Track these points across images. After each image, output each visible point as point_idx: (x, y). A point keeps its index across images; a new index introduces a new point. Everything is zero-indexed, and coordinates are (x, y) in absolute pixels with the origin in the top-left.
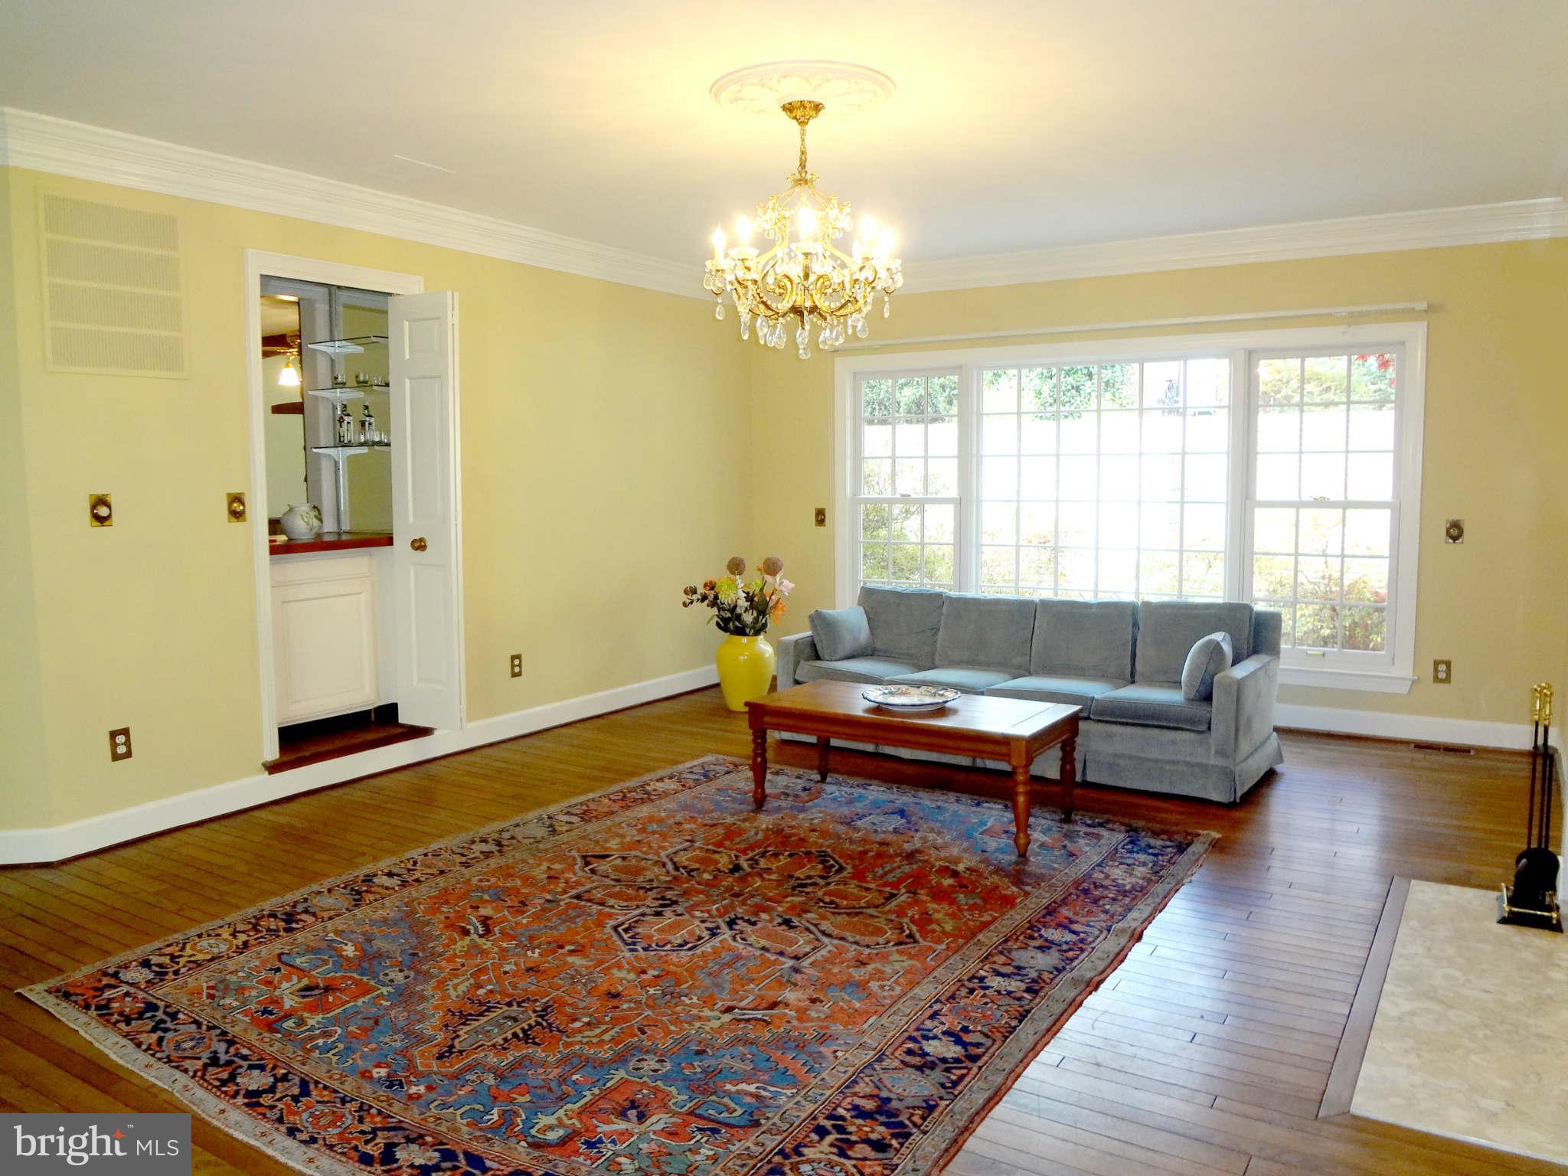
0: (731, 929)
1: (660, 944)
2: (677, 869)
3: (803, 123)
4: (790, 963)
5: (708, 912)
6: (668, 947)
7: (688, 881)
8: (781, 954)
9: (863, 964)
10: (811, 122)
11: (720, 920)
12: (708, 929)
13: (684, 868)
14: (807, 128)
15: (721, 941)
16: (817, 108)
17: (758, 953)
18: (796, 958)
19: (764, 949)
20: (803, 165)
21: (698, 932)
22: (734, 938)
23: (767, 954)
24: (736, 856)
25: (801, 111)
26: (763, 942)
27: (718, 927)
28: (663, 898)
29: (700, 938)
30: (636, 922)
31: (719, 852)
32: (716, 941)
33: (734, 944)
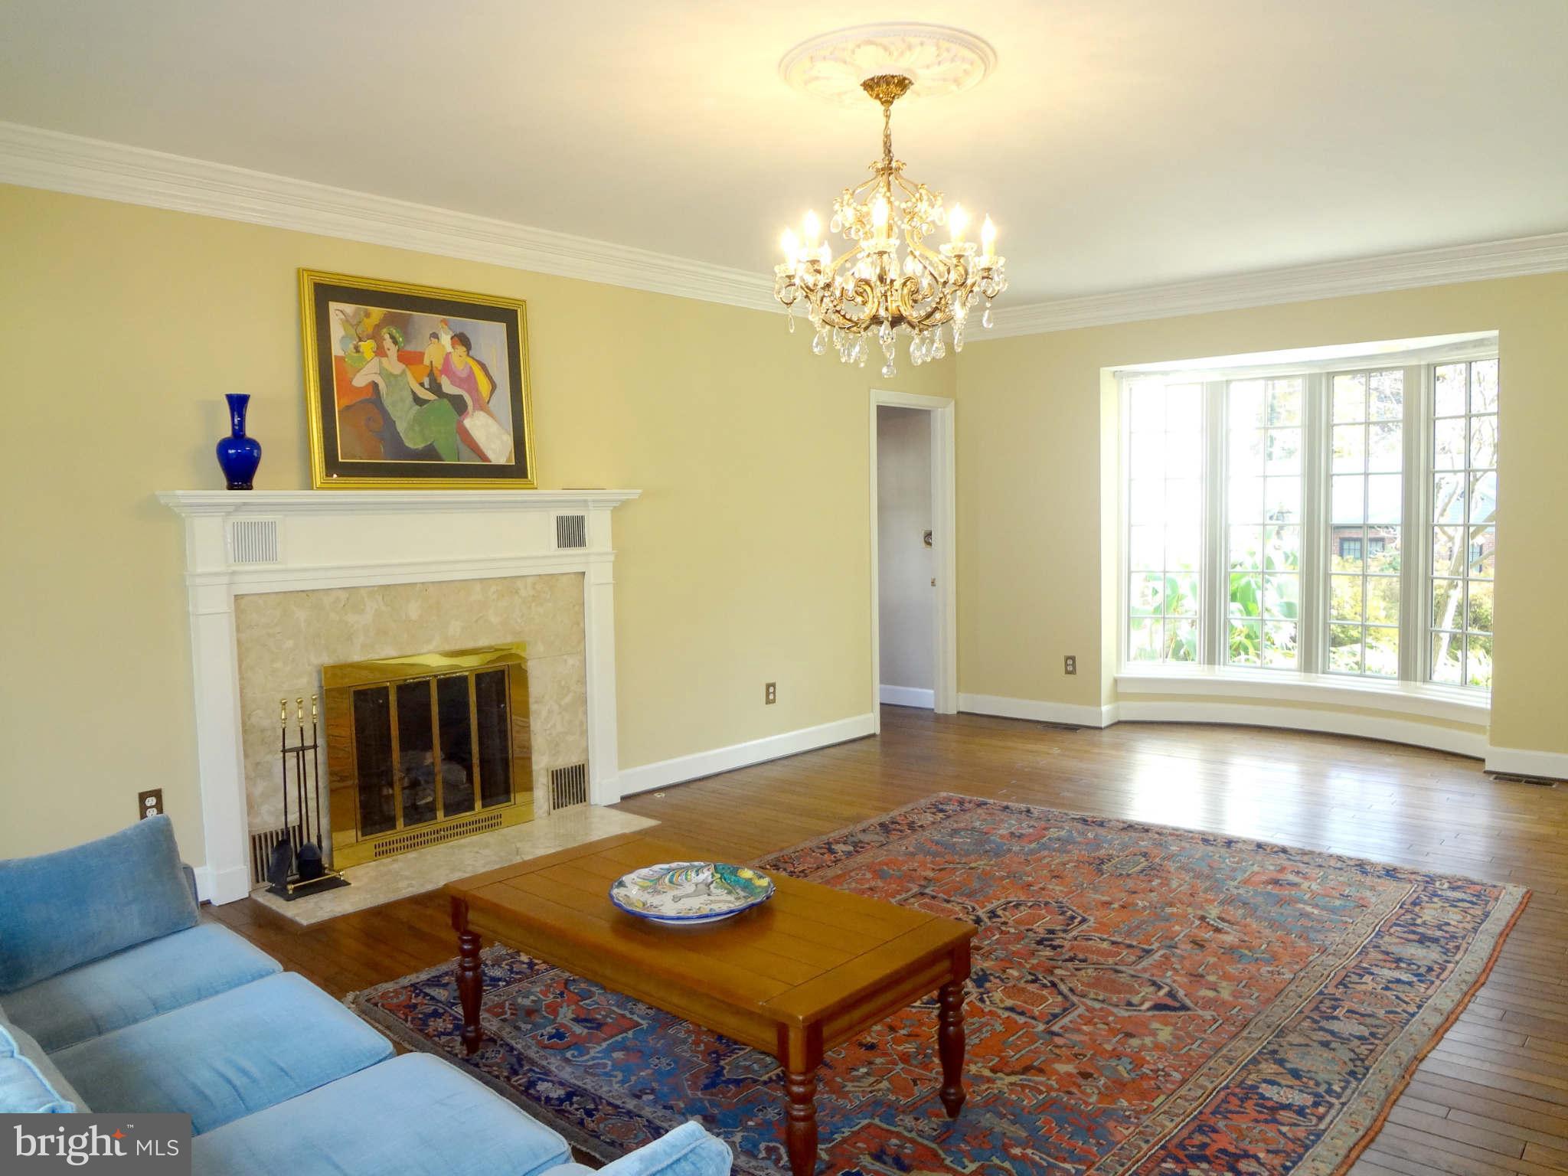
0: (978, 917)
1: (1037, 907)
2: (1054, 985)
3: (887, 102)
4: (927, 891)
5: (1002, 932)
6: (1030, 904)
7: (1033, 967)
8: (934, 897)
9: (871, 889)
11: (989, 924)
12: (999, 917)
13: (1045, 986)
15: (985, 906)
17: (952, 899)
18: (922, 894)
19: (948, 902)
20: (888, 151)
21: (1007, 913)
22: (974, 909)
23: (946, 897)
24: (982, 1000)
25: (884, 88)
26: (949, 906)
27: (990, 918)
28: (1054, 948)
29: (1004, 909)
30: (1068, 925)
31: (1007, 1009)
32: (989, 907)
33: (973, 904)
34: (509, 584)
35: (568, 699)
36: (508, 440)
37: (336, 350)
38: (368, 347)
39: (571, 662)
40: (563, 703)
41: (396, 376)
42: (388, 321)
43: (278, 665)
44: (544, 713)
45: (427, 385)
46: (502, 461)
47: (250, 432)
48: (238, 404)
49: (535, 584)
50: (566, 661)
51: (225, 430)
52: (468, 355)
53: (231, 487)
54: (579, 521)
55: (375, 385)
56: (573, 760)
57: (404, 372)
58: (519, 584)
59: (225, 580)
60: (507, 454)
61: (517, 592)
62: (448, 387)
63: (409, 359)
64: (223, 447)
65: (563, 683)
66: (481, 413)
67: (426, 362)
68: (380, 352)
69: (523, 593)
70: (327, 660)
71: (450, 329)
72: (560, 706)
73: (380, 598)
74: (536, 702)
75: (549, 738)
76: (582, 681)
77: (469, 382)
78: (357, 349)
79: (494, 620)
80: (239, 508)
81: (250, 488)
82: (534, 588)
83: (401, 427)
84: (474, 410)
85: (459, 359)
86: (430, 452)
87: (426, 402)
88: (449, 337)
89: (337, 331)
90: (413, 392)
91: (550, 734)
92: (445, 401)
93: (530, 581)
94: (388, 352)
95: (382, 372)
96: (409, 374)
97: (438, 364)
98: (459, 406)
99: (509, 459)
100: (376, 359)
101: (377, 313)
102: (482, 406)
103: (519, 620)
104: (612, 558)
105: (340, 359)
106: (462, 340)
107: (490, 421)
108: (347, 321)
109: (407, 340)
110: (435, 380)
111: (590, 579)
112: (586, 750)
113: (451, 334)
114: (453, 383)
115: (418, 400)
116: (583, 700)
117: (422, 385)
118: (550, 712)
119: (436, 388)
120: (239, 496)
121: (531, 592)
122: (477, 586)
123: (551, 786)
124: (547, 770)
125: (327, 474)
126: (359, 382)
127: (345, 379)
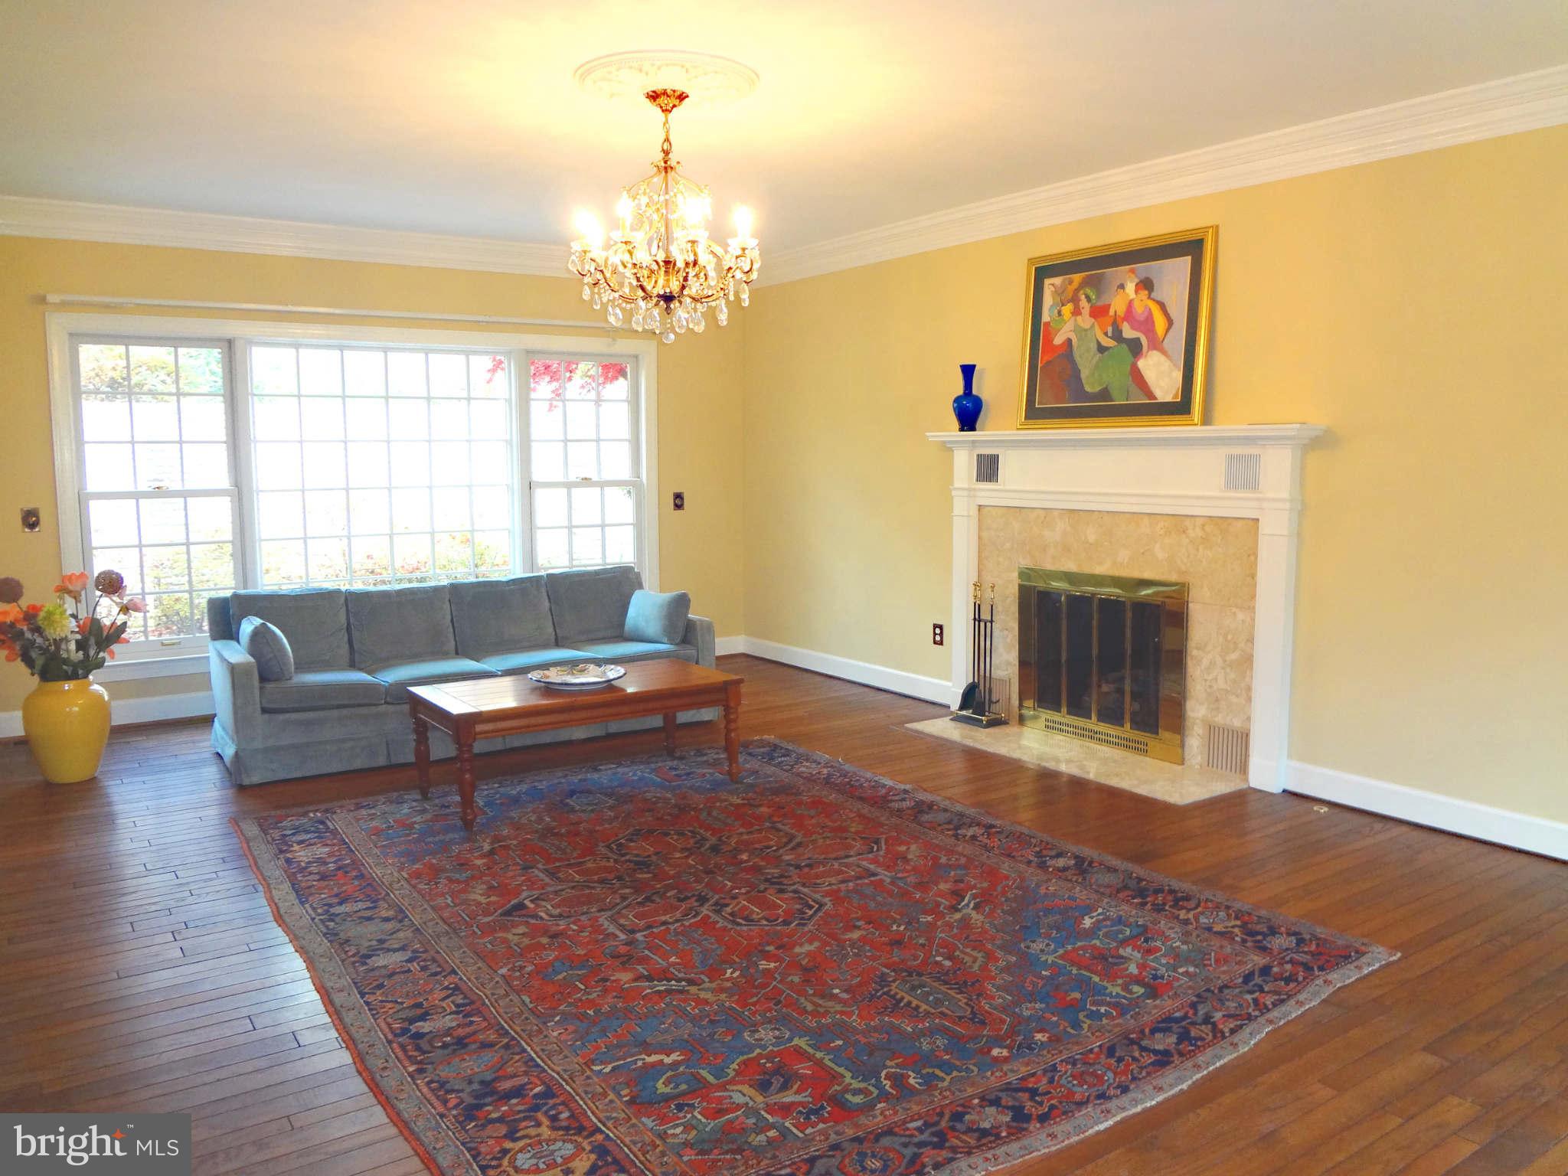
3: (666, 111)
14: (670, 116)
16: (682, 95)
25: (665, 99)
34: (1178, 522)
35: (1233, 656)
36: (1178, 376)
37: (1046, 317)
38: (1067, 309)
39: (1238, 616)
40: (1228, 658)
41: (1086, 330)
42: (1085, 283)
43: (1001, 559)
44: (1205, 663)
45: (1110, 334)
46: (1169, 398)
47: (976, 392)
48: (968, 371)
49: (1203, 525)
50: (1235, 613)
51: (959, 389)
52: (1149, 297)
53: (962, 430)
54: (1254, 462)
55: (1069, 341)
56: (1235, 721)
57: (1093, 326)
58: (1188, 523)
59: (967, 493)
60: (1174, 392)
61: (1185, 531)
62: (1128, 332)
63: (1099, 312)
64: (957, 400)
65: (1229, 637)
66: (1155, 352)
67: (1112, 312)
68: (1077, 312)
69: (1190, 532)
70: (1026, 562)
71: (1136, 276)
72: (1225, 661)
73: (1066, 519)
74: (1198, 649)
75: (1208, 690)
76: (1251, 639)
77: (1147, 325)
78: (1059, 313)
79: (1161, 555)
80: (974, 445)
81: (975, 430)
82: (1203, 529)
83: (1085, 374)
84: (1149, 349)
85: (1142, 303)
86: (1105, 394)
87: (1107, 349)
88: (1134, 284)
89: (1048, 300)
90: (1098, 341)
91: (1210, 687)
92: (1124, 346)
93: (1199, 521)
94: (1082, 311)
95: (1077, 329)
96: (1097, 328)
97: (1121, 312)
98: (1135, 348)
99: (1176, 396)
100: (1073, 318)
101: (1077, 278)
102: (1156, 345)
103: (1185, 560)
104: (1289, 507)
105: (1047, 324)
106: (1146, 285)
107: (1163, 358)
108: (1056, 291)
109: (1098, 297)
110: (1118, 327)
111: (1264, 528)
112: (1248, 719)
113: (1137, 280)
114: (1133, 328)
115: (1102, 349)
116: (1249, 661)
117: (1106, 334)
118: (1212, 663)
119: (1118, 336)
120: (969, 435)
121: (1199, 532)
122: (1146, 520)
123: (1207, 740)
124: (1203, 721)
125: (1027, 418)
126: (1058, 340)
127: (1049, 340)
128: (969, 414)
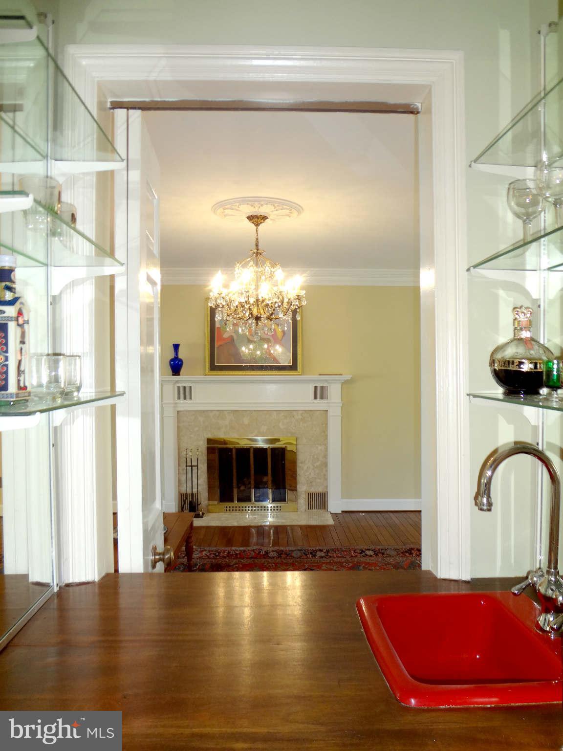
3: (257, 225)
10: (261, 225)
14: (259, 227)
16: (265, 218)
20: (257, 245)
25: (257, 219)
34: (290, 413)
35: (318, 464)
36: (290, 355)
37: (217, 325)
39: (320, 448)
40: (315, 465)
43: (192, 436)
44: (305, 468)
46: (286, 364)
47: (180, 356)
48: (176, 347)
49: (302, 414)
50: (317, 447)
51: (172, 355)
53: (173, 375)
54: (325, 389)
55: (232, 337)
56: (320, 490)
58: (295, 413)
59: (172, 405)
60: (289, 361)
61: (293, 417)
62: (262, 335)
64: (172, 360)
65: (315, 457)
69: (296, 417)
70: (209, 436)
72: (313, 466)
73: (232, 415)
74: (301, 463)
75: (307, 479)
76: (326, 456)
78: (226, 324)
79: (282, 427)
80: (177, 382)
81: (179, 375)
82: (302, 416)
84: (274, 343)
86: (253, 361)
87: (253, 341)
90: (247, 337)
91: (308, 477)
93: (300, 412)
95: (235, 331)
98: (268, 342)
99: (289, 363)
100: (233, 327)
102: (278, 342)
103: (294, 428)
104: (341, 405)
105: (219, 328)
107: (280, 347)
111: (330, 414)
112: (327, 487)
115: (250, 341)
116: (325, 465)
118: (308, 468)
120: (176, 378)
121: (300, 417)
122: (275, 413)
123: (307, 500)
124: (306, 492)
125: (210, 370)
126: (226, 336)
127: (220, 335)
128: (176, 367)
